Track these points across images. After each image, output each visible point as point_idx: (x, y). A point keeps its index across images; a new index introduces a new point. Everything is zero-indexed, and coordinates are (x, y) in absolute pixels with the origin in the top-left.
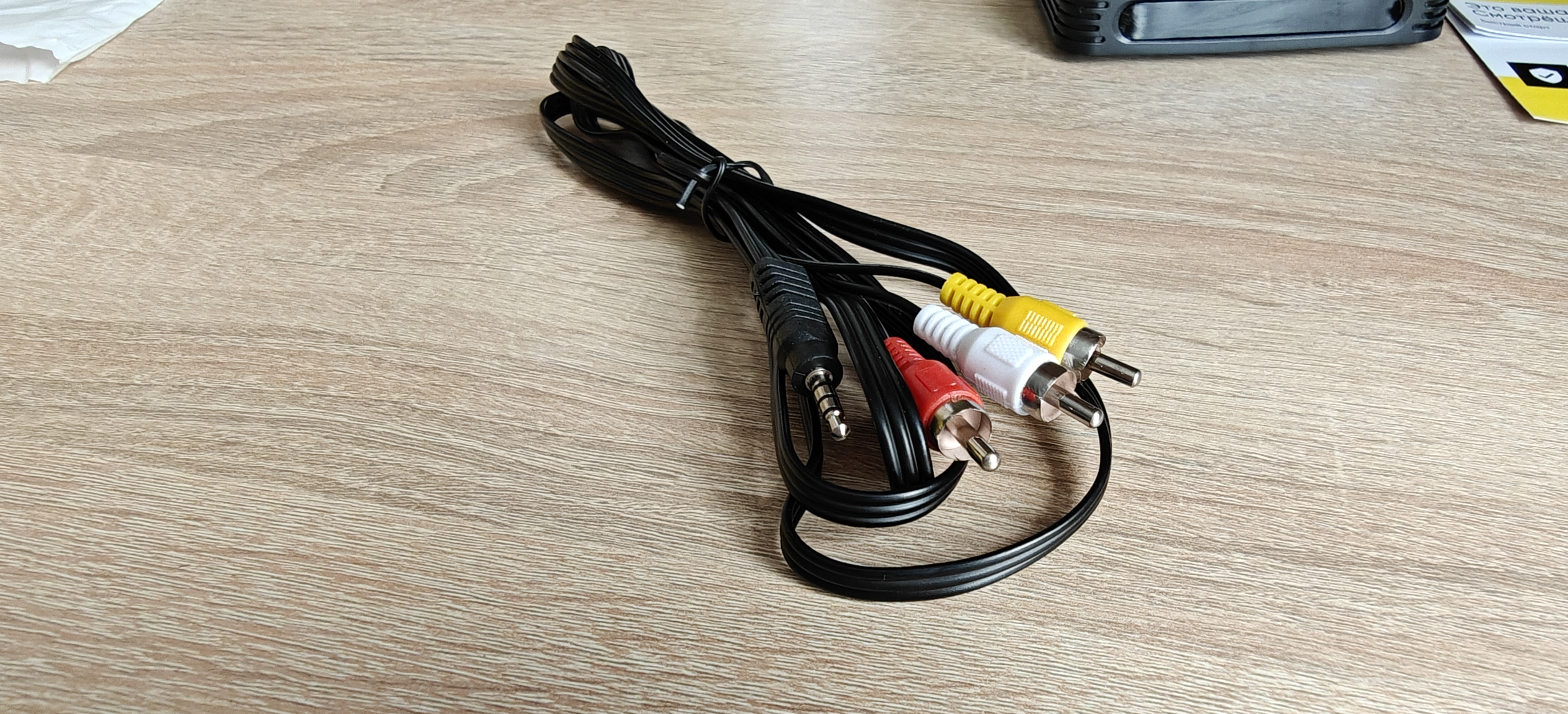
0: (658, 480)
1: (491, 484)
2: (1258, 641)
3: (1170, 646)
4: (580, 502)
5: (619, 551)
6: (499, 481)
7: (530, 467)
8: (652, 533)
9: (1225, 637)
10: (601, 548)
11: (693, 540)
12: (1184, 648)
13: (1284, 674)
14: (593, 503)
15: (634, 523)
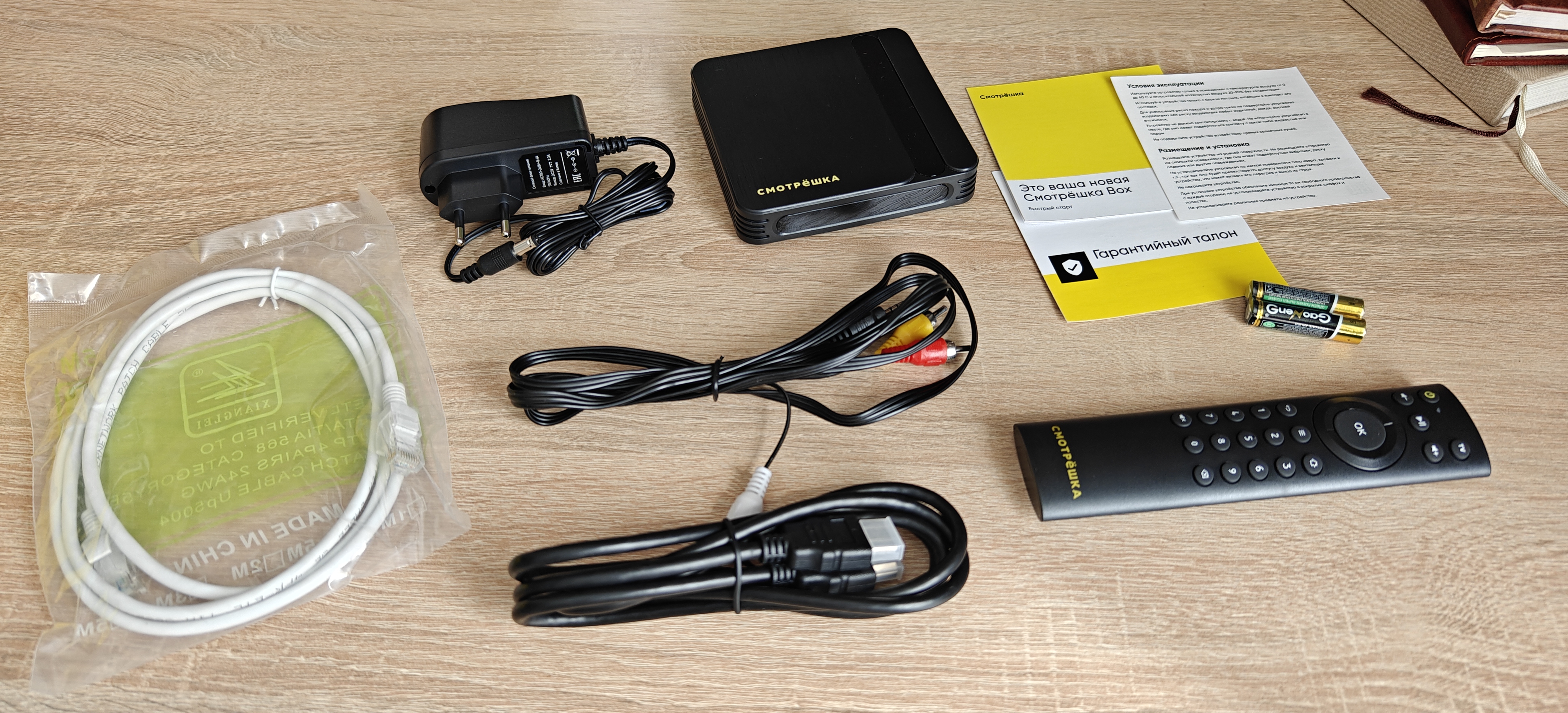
0: (699, 421)
1: (626, 434)
2: (956, 458)
3: (923, 465)
4: (670, 437)
5: (695, 457)
6: (629, 432)
7: (640, 423)
8: (706, 446)
9: (943, 459)
10: (687, 457)
11: (725, 447)
12: (929, 465)
13: (966, 470)
14: (675, 436)
15: (697, 444)
